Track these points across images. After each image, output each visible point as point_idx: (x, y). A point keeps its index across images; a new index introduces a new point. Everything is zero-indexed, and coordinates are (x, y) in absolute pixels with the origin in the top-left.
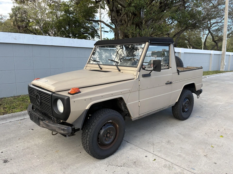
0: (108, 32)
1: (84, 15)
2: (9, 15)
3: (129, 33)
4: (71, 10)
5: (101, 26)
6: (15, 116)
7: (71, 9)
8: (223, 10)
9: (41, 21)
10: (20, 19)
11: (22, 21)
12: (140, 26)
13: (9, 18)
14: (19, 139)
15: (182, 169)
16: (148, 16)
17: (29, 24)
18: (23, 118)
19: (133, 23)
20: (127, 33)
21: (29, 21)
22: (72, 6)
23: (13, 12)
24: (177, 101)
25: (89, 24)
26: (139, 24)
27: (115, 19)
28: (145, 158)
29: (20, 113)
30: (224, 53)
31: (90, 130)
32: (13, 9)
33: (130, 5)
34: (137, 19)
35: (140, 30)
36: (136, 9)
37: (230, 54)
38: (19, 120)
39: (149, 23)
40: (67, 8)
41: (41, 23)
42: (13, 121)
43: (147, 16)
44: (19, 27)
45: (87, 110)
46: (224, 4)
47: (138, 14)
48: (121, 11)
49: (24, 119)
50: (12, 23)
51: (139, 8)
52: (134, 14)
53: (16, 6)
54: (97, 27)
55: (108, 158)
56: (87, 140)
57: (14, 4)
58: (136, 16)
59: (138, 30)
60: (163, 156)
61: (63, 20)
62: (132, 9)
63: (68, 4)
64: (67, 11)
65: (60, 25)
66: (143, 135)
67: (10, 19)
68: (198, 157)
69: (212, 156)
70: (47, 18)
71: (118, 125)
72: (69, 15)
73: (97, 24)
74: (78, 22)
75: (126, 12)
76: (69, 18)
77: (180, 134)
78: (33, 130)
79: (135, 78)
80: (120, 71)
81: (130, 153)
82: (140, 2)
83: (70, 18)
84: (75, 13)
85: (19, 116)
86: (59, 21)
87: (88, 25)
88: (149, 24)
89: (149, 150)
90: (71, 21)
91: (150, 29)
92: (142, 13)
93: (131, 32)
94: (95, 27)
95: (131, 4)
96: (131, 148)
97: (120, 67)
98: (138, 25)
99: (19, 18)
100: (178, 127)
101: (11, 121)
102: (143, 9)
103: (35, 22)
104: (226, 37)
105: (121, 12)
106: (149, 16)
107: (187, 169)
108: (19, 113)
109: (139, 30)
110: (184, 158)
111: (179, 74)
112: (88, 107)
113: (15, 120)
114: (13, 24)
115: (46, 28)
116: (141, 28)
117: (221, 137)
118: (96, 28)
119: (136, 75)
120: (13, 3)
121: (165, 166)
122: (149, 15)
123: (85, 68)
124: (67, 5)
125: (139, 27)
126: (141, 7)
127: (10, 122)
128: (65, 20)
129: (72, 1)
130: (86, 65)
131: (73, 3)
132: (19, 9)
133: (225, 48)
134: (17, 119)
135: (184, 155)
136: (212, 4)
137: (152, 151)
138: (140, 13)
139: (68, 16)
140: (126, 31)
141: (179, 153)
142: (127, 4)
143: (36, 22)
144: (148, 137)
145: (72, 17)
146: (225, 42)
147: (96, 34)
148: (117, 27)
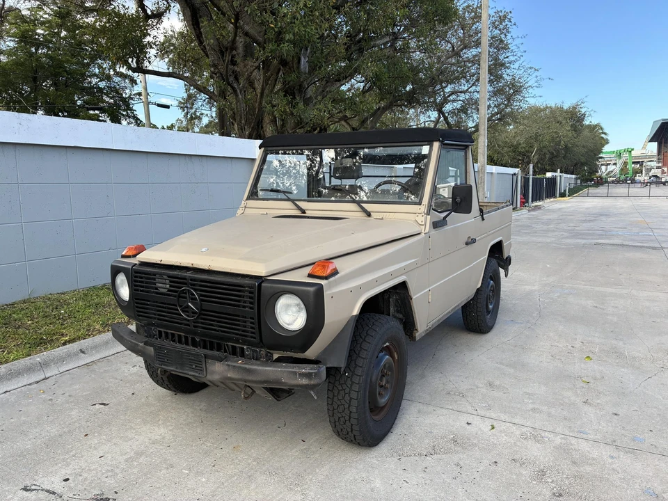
0: (168, 107)
3: (275, 114)
4: (42, 34)
5: (146, 89)
6: (19, 373)
8: (476, 61)
14: (86, 435)
15: (563, 436)
18: (43, 377)
22: (43, 23)
24: (479, 286)
27: (216, 71)
28: (468, 427)
29: (32, 361)
30: (483, 167)
31: (359, 371)
37: (494, 172)
38: (30, 384)
40: (31, 27)
42: (13, 388)
45: (356, 316)
46: (478, 44)
47: (293, 64)
49: (46, 379)
52: (283, 63)
54: (127, 91)
55: (383, 441)
56: (351, 399)
58: (286, 66)
59: (302, 107)
60: (503, 417)
61: (17, 64)
62: (287, 48)
63: (32, 17)
64: (26, 39)
66: (423, 376)
68: (572, 406)
69: (599, 401)
71: (397, 353)
72: (37, 50)
77: (501, 363)
78: (107, 407)
79: (423, 231)
80: (369, 215)
81: (428, 421)
82: (307, 30)
83: (38, 59)
85: (29, 370)
89: (464, 409)
90: (43, 67)
92: (303, 61)
93: (282, 110)
94: (120, 89)
95: (283, 36)
96: (419, 412)
97: (368, 207)
100: (485, 350)
101: (9, 389)
102: (307, 50)
104: (484, 130)
107: (571, 434)
108: (27, 361)
110: (549, 415)
111: (483, 219)
112: (356, 311)
113: (20, 385)
117: (587, 360)
118: (123, 94)
119: (423, 223)
121: (524, 437)
123: (240, 211)
124: (27, 18)
125: (294, 98)
127: (8, 393)
128: (22, 64)
129: (42, 9)
130: (243, 202)
131: (45, 14)
133: (484, 155)
134: (25, 380)
135: (545, 408)
136: (450, 46)
137: (470, 409)
138: (299, 61)
139: (31, 55)
140: (267, 107)
141: (531, 406)
142: (274, 33)
144: (436, 380)
145: (46, 55)
146: (484, 142)
147: (124, 113)
148: (240, 96)
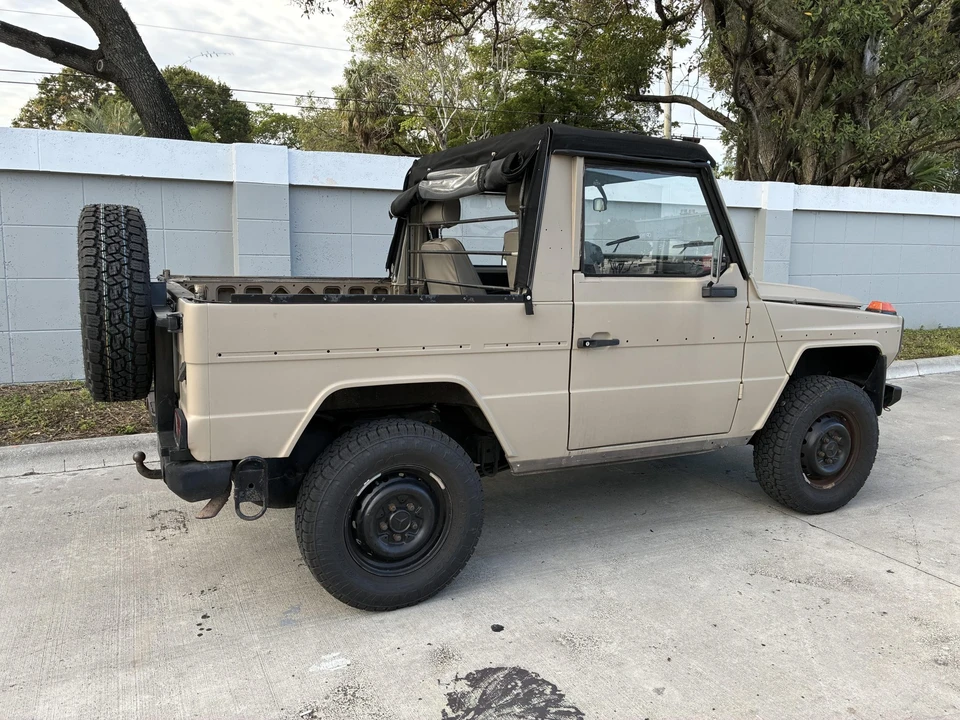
1: (618, 80)
2: (333, 95)
3: (805, 142)
4: (554, 61)
5: (669, 118)
7: (554, 57)
9: (442, 112)
10: (371, 105)
11: (381, 113)
12: (858, 110)
13: (333, 104)
16: (897, 68)
17: (402, 124)
19: (825, 101)
20: (798, 141)
21: (400, 112)
22: (557, 46)
23: (349, 81)
25: (617, 113)
26: (853, 101)
27: (743, 86)
32: (348, 73)
33: (819, 27)
34: (843, 85)
35: (856, 128)
36: (844, 44)
39: (897, 95)
40: (542, 54)
41: (443, 118)
43: (893, 66)
44: (367, 137)
47: (852, 63)
48: (774, 50)
50: (345, 123)
51: (857, 37)
52: (835, 63)
53: (358, 62)
54: (650, 123)
57: (352, 54)
58: (840, 68)
59: (850, 129)
61: (524, 100)
62: (827, 44)
63: (545, 40)
64: (537, 68)
65: (507, 123)
67: (340, 110)
70: (461, 99)
72: (545, 82)
73: (651, 109)
74: (576, 105)
75: (802, 57)
76: (545, 94)
82: (867, 12)
84: (567, 71)
86: (507, 107)
87: (616, 116)
88: (899, 99)
90: (551, 102)
91: (903, 122)
92: (868, 55)
93: (818, 136)
94: (643, 124)
95: (824, 26)
98: (848, 107)
99: (368, 103)
102: (877, 41)
103: (421, 113)
105: (770, 55)
106: (901, 67)
109: (853, 130)
114: (347, 128)
115: (456, 137)
116: (860, 117)
118: (645, 128)
120: (353, 50)
122: (903, 65)
124: (539, 42)
125: (854, 116)
126: (870, 34)
128: (528, 101)
129: (558, 28)
131: (560, 33)
132: (371, 69)
138: (862, 58)
139: (540, 88)
140: (794, 134)
142: (810, 24)
143: (426, 115)
145: (554, 86)
148: (757, 121)
